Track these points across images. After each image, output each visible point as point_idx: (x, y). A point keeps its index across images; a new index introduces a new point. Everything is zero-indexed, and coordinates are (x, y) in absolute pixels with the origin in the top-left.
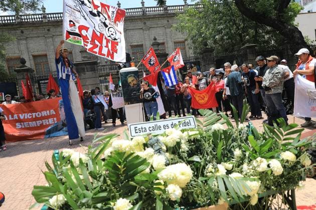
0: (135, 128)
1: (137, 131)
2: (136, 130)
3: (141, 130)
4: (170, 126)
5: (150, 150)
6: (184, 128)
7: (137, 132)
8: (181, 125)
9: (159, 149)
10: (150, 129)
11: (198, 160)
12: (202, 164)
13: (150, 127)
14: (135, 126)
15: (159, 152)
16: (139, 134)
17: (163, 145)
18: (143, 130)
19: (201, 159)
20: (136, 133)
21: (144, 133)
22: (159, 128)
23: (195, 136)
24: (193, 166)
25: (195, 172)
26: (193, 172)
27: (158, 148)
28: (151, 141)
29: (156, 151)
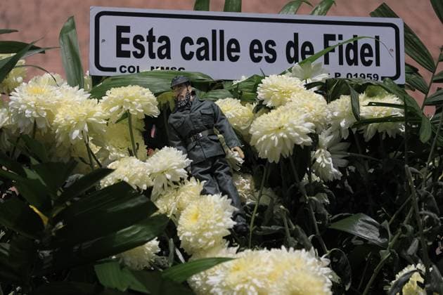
0: (121, 29)
1: (124, 47)
2: (120, 41)
3: (145, 44)
4: (280, 50)
5: (171, 158)
6: (345, 70)
7: (127, 54)
8: (334, 57)
9: (213, 159)
10: (189, 48)
11: (373, 236)
12: (385, 254)
13: (187, 40)
14: (123, 21)
15: (211, 172)
16: (132, 61)
17: (235, 141)
18: (156, 46)
19: (383, 233)
20: (121, 54)
21: (157, 62)
22: (231, 50)
23: (382, 127)
24: (344, 257)
25: (344, 281)
26: (337, 279)
27: (210, 151)
28: (185, 116)
29: (200, 164)
